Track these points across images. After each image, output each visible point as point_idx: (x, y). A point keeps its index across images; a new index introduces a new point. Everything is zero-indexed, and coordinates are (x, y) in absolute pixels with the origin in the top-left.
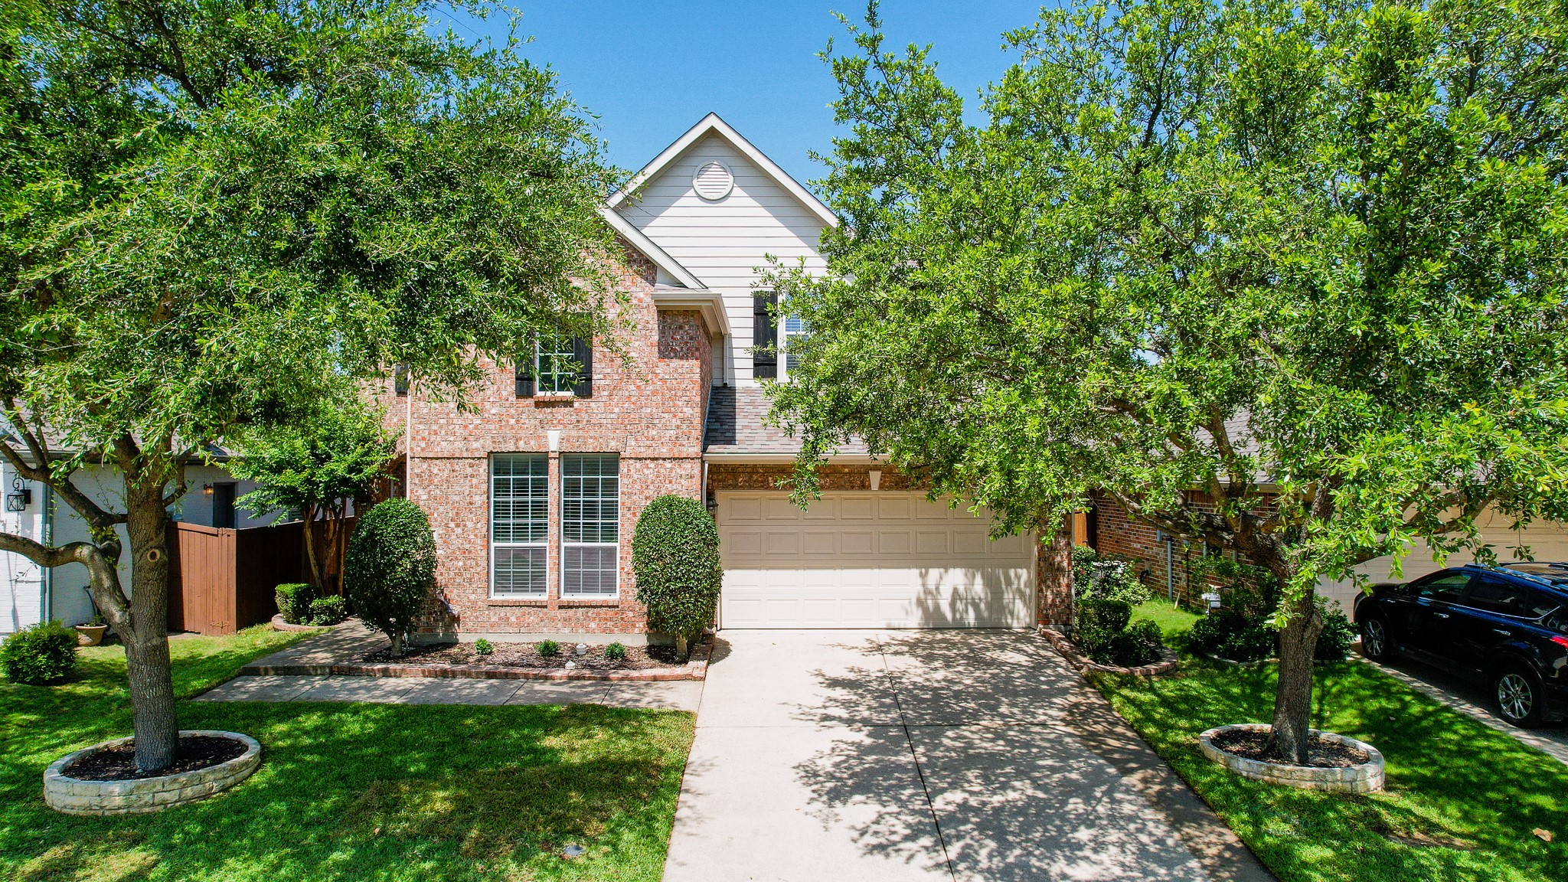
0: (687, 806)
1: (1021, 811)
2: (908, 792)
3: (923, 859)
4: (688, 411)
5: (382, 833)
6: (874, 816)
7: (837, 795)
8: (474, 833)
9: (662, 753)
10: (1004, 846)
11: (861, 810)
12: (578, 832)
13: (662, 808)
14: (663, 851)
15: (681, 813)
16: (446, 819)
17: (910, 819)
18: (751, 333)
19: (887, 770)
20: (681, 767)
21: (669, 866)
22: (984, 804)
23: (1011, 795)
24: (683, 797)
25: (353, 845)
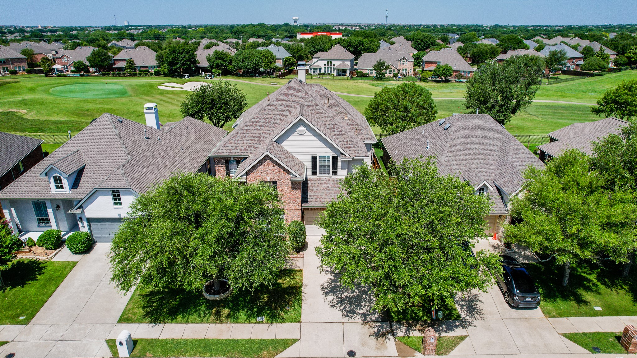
0: (304, 296)
1: (355, 298)
2: (338, 293)
3: (338, 309)
4: (298, 200)
5: (260, 305)
6: (332, 299)
7: (327, 294)
8: (273, 305)
9: (298, 283)
10: (351, 306)
11: (330, 297)
12: (288, 304)
13: (300, 298)
14: (301, 307)
15: (303, 298)
16: (267, 301)
17: (338, 299)
18: (311, 167)
19: (336, 286)
20: (301, 287)
21: (302, 310)
22: (350, 296)
23: (355, 294)
24: (303, 294)
25: (256, 307)
